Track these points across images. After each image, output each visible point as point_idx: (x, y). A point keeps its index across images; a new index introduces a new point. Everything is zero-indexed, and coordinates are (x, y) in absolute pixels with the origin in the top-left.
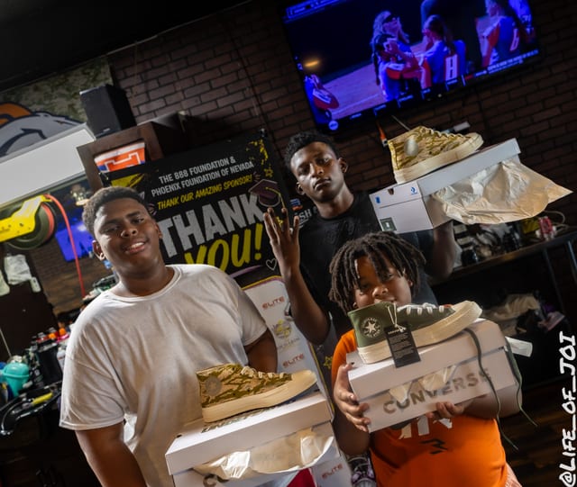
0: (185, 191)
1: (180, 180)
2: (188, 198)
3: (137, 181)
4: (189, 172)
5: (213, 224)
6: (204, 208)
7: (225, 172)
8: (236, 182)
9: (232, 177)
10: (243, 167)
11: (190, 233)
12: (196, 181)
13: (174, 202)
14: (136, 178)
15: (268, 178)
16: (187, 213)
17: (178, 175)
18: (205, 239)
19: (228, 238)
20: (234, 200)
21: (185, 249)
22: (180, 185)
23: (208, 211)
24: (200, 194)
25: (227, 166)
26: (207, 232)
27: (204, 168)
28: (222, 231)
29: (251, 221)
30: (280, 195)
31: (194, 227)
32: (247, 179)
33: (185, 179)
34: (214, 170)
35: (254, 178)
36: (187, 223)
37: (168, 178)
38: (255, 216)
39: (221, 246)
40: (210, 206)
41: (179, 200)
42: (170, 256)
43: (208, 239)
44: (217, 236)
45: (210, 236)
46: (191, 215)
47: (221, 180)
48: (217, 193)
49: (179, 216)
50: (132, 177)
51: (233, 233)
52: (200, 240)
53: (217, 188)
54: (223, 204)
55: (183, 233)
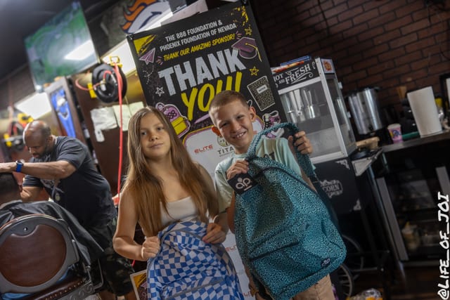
0: (183, 47)
1: (181, 39)
2: (185, 52)
3: (150, 40)
4: (187, 33)
5: (203, 72)
6: (197, 59)
7: (214, 32)
8: (222, 40)
9: (219, 35)
10: (228, 28)
11: (186, 78)
12: (192, 39)
13: (175, 55)
14: (150, 38)
15: (248, 36)
16: (184, 63)
17: (179, 36)
18: (197, 82)
19: (214, 82)
20: (220, 54)
21: (182, 90)
22: (180, 43)
23: (200, 62)
24: (194, 49)
25: (216, 28)
26: (198, 78)
27: (198, 29)
28: (210, 78)
29: (233, 70)
30: (257, 49)
31: (189, 74)
32: (231, 37)
33: (184, 38)
34: (205, 31)
35: (236, 36)
36: (184, 71)
37: (172, 38)
38: (236, 66)
39: (208, 89)
40: (201, 58)
41: (179, 54)
42: (171, 94)
43: (199, 83)
44: (206, 81)
45: (200, 81)
46: (187, 65)
47: (211, 38)
48: (207, 48)
49: (178, 66)
50: (148, 37)
51: (218, 79)
52: (193, 83)
53: (207, 45)
54: (211, 57)
55: (181, 78)
